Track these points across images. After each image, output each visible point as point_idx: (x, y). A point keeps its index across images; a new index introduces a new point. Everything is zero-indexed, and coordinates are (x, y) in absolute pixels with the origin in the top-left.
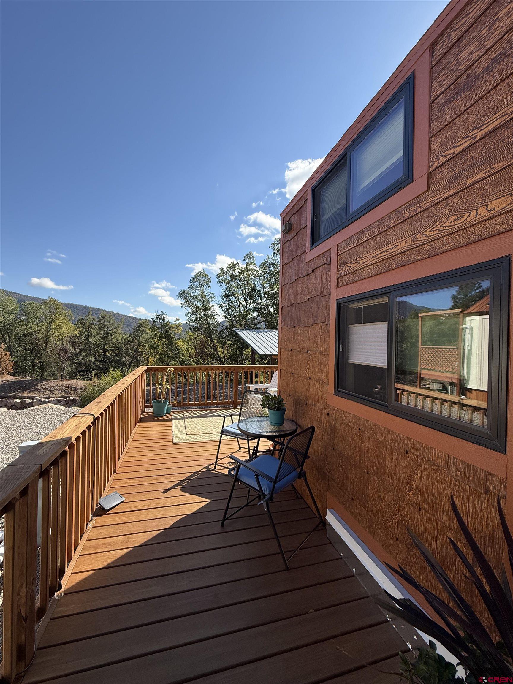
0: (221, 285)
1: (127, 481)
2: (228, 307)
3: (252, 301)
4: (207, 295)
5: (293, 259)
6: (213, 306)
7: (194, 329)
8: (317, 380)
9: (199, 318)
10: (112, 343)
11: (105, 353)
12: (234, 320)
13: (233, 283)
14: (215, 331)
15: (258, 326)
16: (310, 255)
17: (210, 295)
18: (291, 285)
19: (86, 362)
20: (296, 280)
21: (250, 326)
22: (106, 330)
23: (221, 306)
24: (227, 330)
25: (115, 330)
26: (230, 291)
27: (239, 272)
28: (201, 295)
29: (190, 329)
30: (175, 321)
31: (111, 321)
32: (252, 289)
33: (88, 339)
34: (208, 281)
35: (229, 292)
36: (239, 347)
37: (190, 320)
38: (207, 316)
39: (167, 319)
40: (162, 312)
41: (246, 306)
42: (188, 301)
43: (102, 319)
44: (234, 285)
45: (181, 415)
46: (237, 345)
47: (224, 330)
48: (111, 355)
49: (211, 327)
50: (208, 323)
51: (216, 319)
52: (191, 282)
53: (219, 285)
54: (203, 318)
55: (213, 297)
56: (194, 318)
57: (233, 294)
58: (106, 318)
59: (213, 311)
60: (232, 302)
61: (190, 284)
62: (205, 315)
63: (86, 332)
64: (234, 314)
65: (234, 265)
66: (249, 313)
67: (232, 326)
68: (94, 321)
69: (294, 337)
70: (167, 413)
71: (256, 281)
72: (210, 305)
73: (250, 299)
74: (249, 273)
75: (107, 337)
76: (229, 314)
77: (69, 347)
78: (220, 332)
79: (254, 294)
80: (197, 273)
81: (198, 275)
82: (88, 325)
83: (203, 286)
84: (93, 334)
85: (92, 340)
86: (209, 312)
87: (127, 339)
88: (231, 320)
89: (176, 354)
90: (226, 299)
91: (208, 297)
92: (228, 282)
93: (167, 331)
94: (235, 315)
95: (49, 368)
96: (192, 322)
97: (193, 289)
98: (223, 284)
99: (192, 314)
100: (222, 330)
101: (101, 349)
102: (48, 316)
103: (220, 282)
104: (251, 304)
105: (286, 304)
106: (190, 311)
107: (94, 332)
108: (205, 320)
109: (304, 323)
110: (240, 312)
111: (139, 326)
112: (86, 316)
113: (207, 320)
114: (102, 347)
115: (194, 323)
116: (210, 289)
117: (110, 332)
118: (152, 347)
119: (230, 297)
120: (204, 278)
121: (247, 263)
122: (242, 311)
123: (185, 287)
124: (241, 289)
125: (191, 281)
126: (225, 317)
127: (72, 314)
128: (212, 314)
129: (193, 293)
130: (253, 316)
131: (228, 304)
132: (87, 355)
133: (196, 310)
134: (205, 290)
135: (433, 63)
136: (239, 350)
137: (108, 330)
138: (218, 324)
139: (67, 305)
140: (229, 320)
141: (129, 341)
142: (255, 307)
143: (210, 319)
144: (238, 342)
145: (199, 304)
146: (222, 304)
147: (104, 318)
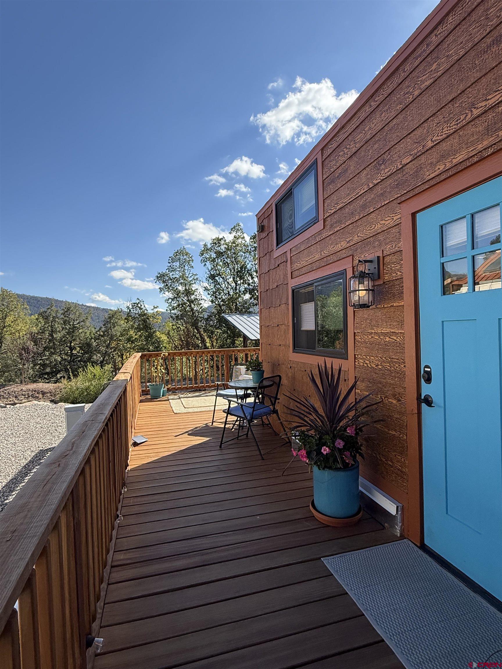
0: (205, 265)
2: (214, 290)
3: (242, 281)
4: (189, 276)
5: (266, 254)
6: (197, 289)
7: (176, 317)
8: (284, 345)
9: (182, 304)
10: (79, 339)
11: (72, 351)
12: (223, 305)
13: (219, 261)
14: (201, 318)
15: (251, 310)
16: (277, 253)
17: (193, 277)
18: (266, 274)
19: (51, 362)
20: (268, 271)
21: (241, 310)
22: (72, 323)
23: (206, 289)
24: (215, 316)
25: (82, 323)
26: (216, 270)
27: (225, 248)
28: (182, 277)
29: (172, 317)
30: (153, 310)
31: (77, 313)
32: (241, 268)
33: (52, 336)
34: (190, 260)
35: (215, 272)
36: (230, 336)
37: (171, 307)
38: (191, 302)
39: (144, 306)
40: (138, 299)
41: (236, 288)
42: (167, 285)
43: (67, 312)
44: (221, 263)
45: (176, 397)
46: (227, 333)
47: (212, 316)
48: (79, 353)
49: (197, 314)
50: (192, 310)
51: (201, 304)
52: (169, 263)
53: (203, 264)
54: (186, 303)
55: (197, 279)
56: (175, 305)
57: (219, 275)
58: (71, 309)
59: (198, 295)
60: (219, 284)
61: (169, 265)
62: (188, 300)
63: (49, 328)
64: (222, 297)
65: (219, 240)
66: (240, 296)
67: (220, 312)
68: (58, 314)
69: (269, 316)
70: (163, 396)
71: (246, 258)
72: (193, 289)
73: (241, 279)
74: (238, 248)
75: (73, 332)
76: (216, 297)
77: (32, 346)
78: (207, 320)
79: (244, 273)
80: (176, 251)
81: (177, 254)
82: (51, 319)
83: (184, 266)
84: (58, 330)
85: (57, 336)
86: (193, 297)
87: (96, 333)
88: (219, 304)
89: (157, 347)
90: (212, 280)
91: (190, 279)
92: (214, 260)
93: (144, 321)
94: (224, 298)
96: (174, 309)
97: (172, 271)
98: (208, 263)
99: (173, 300)
100: (210, 317)
101: (67, 347)
103: (204, 261)
104: (242, 285)
105: (263, 290)
106: (171, 296)
107: (58, 327)
108: (188, 305)
109: (275, 305)
110: (229, 295)
111: (110, 317)
112: (48, 309)
113: (190, 306)
114: (69, 345)
115: (176, 311)
116: (192, 270)
117: (77, 326)
118: (129, 340)
119: (217, 278)
120: (185, 257)
121: (235, 237)
122: (231, 293)
123: (164, 270)
124: (228, 267)
126: (212, 301)
127: (28, 307)
128: (197, 299)
129: (173, 275)
130: (245, 299)
131: (215, 286)
132: (52, 354)
133: (178, 295)
134: (186, 271)
135: (323, 160)
136: (229, 339)
137: (75, 323)
138: (204, 310)
140: (216, 304)
141: (100, 335)
142: (245, 289)
143: (194, 305)
144: (228, 330)
145: (181, 288)
146: (208, 286)
147: (68, 309)
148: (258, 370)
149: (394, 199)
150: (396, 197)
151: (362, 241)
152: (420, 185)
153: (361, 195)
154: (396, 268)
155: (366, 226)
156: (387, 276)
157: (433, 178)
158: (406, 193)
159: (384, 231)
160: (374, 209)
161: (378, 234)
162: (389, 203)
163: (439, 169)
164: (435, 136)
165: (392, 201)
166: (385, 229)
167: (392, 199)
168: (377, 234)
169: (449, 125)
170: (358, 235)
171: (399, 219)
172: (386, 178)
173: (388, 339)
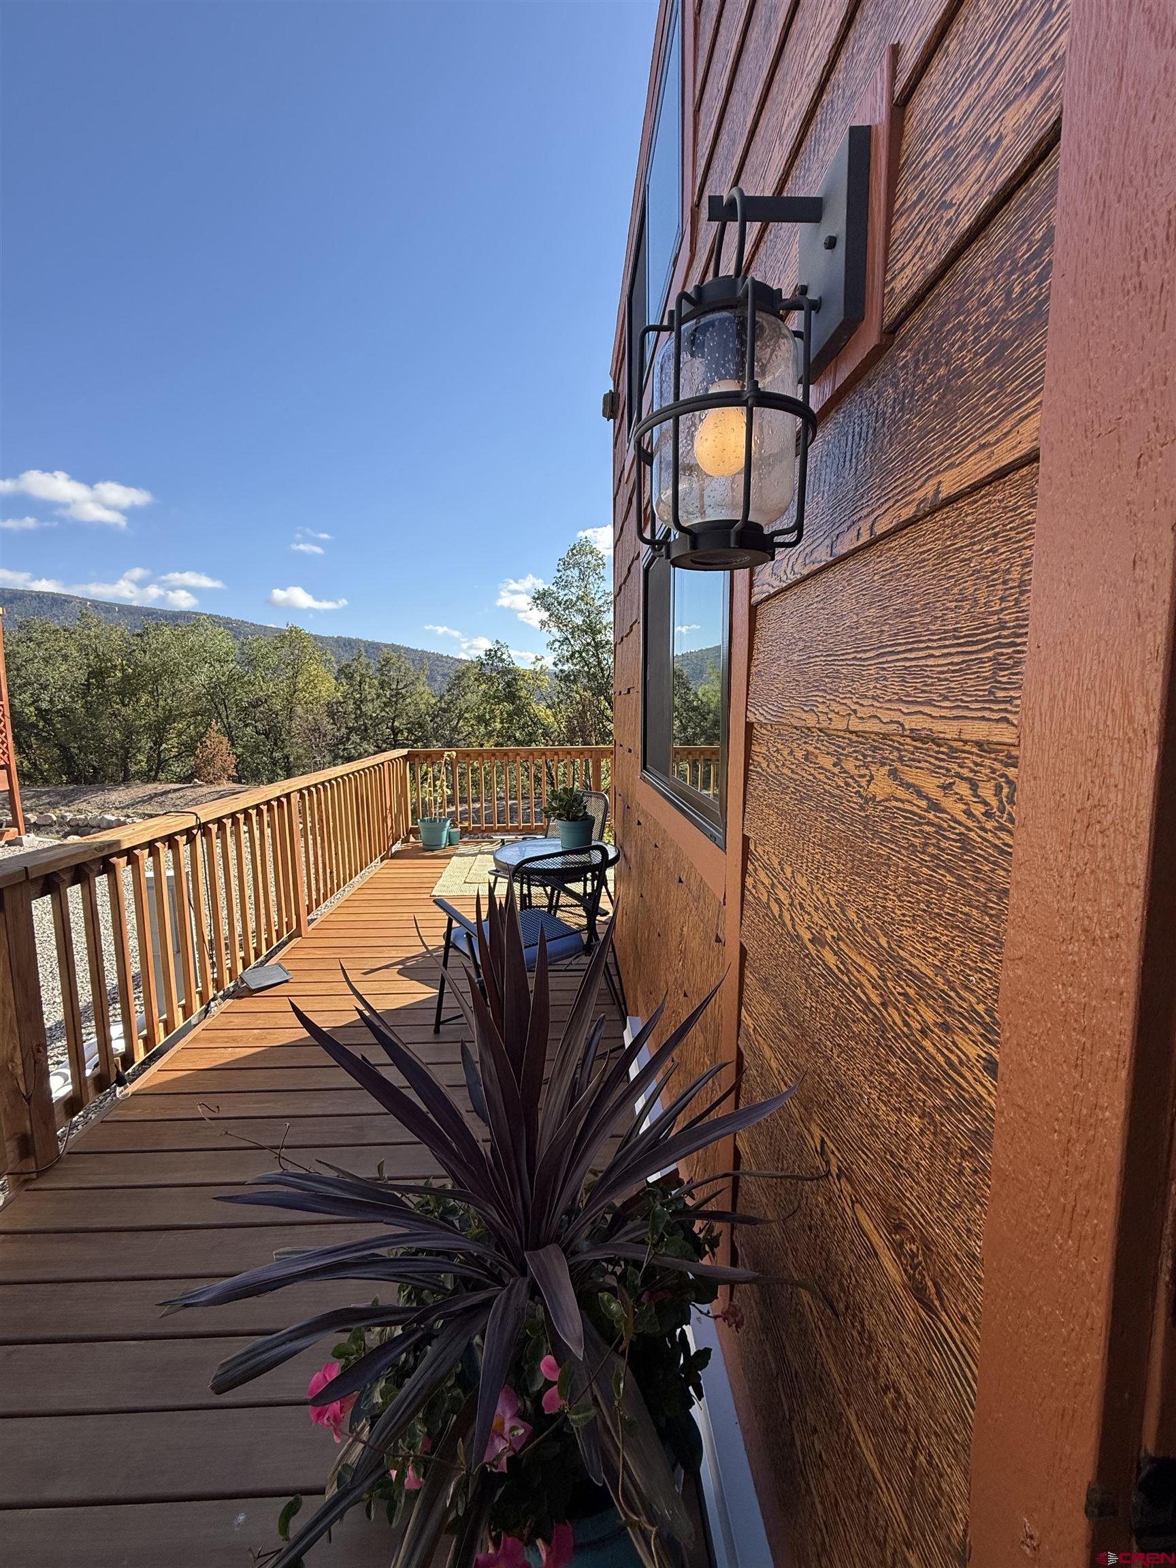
1: (314, 951)
4: (596, 597)
7: (566, 677)
9: (579, 652)
10: (407, 714)
11: (395, 735)
22: (394, 686)
25: (411, 687)
28: (582, 598)
29: (558, 677)
30: (531, 664)
31: (404, 669)
33: (360, 708)
34: (597, 566)
37: (559, 659)
38: (597, 647)
39: (509, 656)
40: (497, 642)
42: (553, 614)
43: (385, 665)
45: (476, 849)
48: (407, 740)
50: (599, 662)
52: (559, 571)
54: (588, 651)
56: (567, 653)
58: (393, 661)
61: (559, 575)
62: (592, 644)
63: (355, 694)
68: (370, 670)
70: (449, 844)
72: (603, 623)
75: (396, 702)
77: (327, 725)
80: (572, 548)
81: (574, 552)
82: (359, 678)
83: (587, 578)
84: (369, 698)
85: (368, 708)
86: (601, 639)
87: (435, 704)
91: (598, 603)
93: (509, 684)
95: (298, 768)
96: (564, 663)
97: (564, 586)
99: (562, 643)
101: (388, 728)
102: (289, 664)
106: (558, 635)
107: (370, 693)
108: (592, 655)
111: (459, 677)
112: (354, 660)
113: (596, 655)
114: (391, 724)
115: (567, 665)
116: (602, 584)
117: (403, 691)
118: (480, 720)
120: (589, 559)
123: (547, 583)
125: (560, 568)
127: (333, 659)
129: (564, 594)
132: (364, 740)
133: (571, 632)
134: (591, 587)
137: (399, 687)
139: (338, 640)
141: (441, 709)
145: (577, 620)
147: (388, 661)
148: (575, 819)
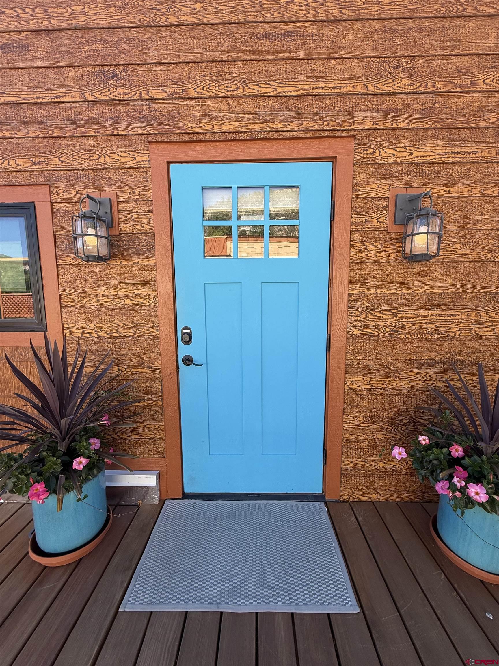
149: (136, 134)
150: (140, 132)
151: (69, 170)
152: (177, 134)
153: (65, 102)
154: (141, 219)
155: (79, 151)
156: (125, 226)
157: (197, 133)
158: (157, 134)
159: (117, 169)
160: (97, 134)
161: (106, 169)
162: (126, 135)
163: (205, 127)
164: (200, 88)
165: (132, 135)
166: (121, 167)
167: (132, 133)
168: (102, 169)
169: (217, 85)
170: (62, 159)
171: (146, 161)
172: (119, 100)
173: (128, 302)
